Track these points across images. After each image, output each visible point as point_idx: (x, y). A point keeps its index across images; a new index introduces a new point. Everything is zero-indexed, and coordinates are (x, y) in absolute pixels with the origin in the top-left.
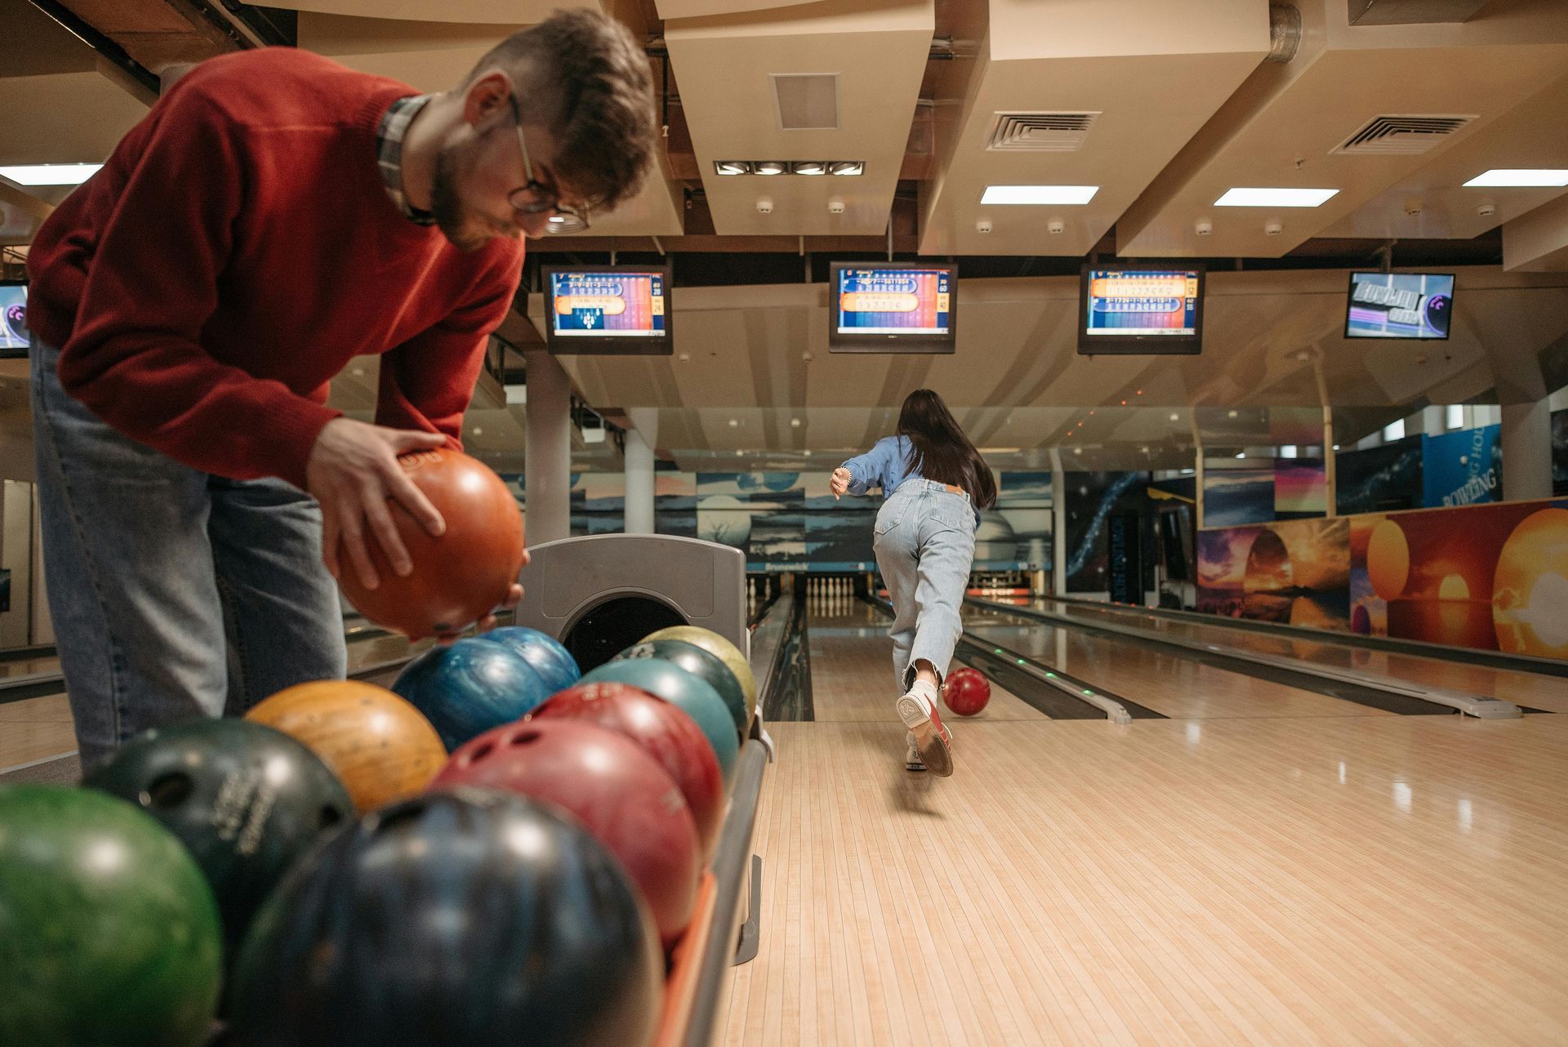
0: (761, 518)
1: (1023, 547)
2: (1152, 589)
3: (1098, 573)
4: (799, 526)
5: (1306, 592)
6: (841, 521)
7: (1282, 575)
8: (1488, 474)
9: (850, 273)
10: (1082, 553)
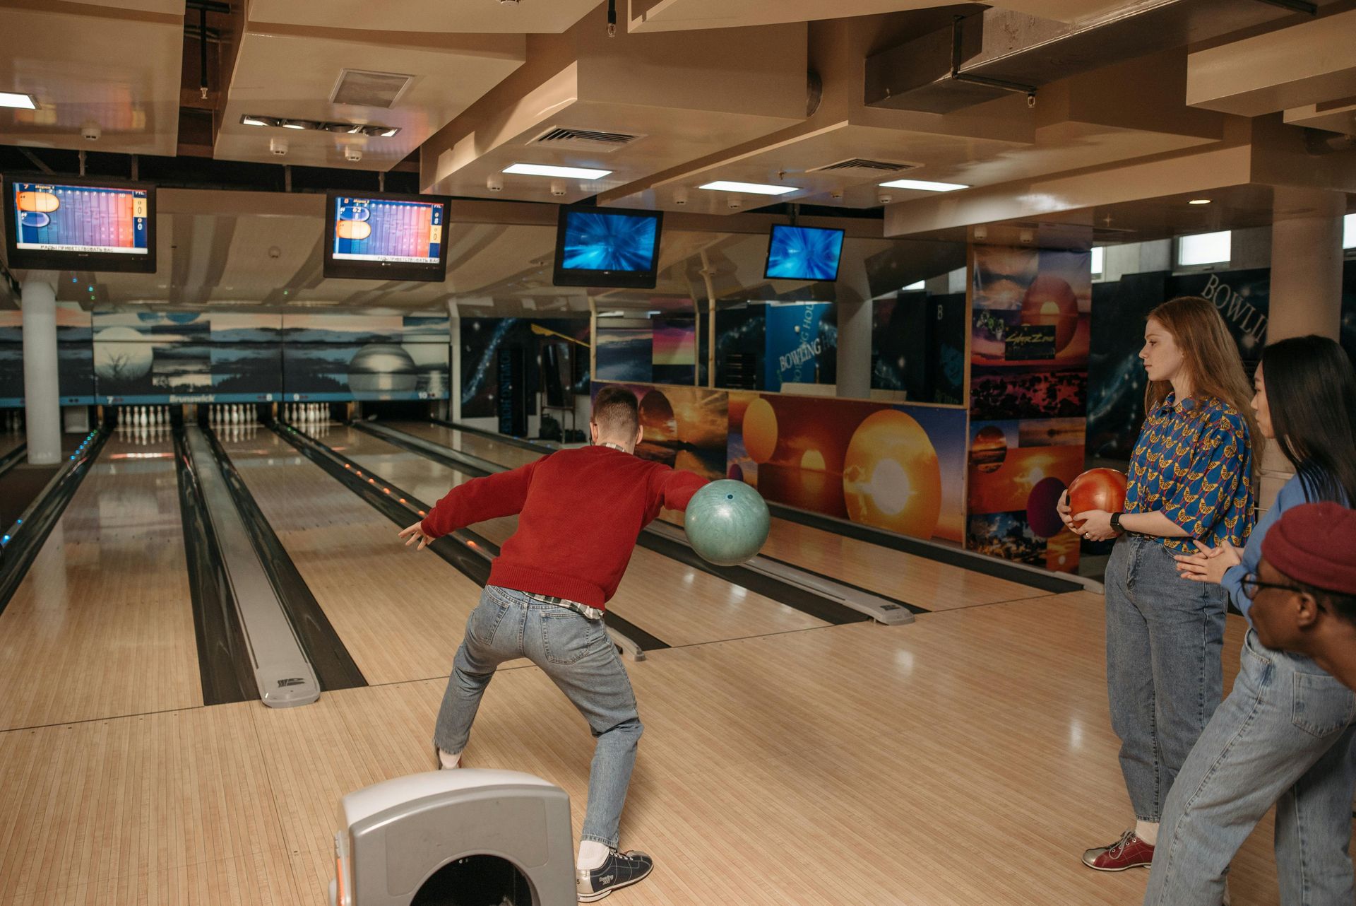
0: (164, 350)
1: (424, 378)
2: (534, 413)
3: (488, 399)
4: (205, 359)
5: (690, 447)
6: (248, 353)
7: (669, 430)
8: (815, 343)
9: (346, 201)
10: (475, 382)
